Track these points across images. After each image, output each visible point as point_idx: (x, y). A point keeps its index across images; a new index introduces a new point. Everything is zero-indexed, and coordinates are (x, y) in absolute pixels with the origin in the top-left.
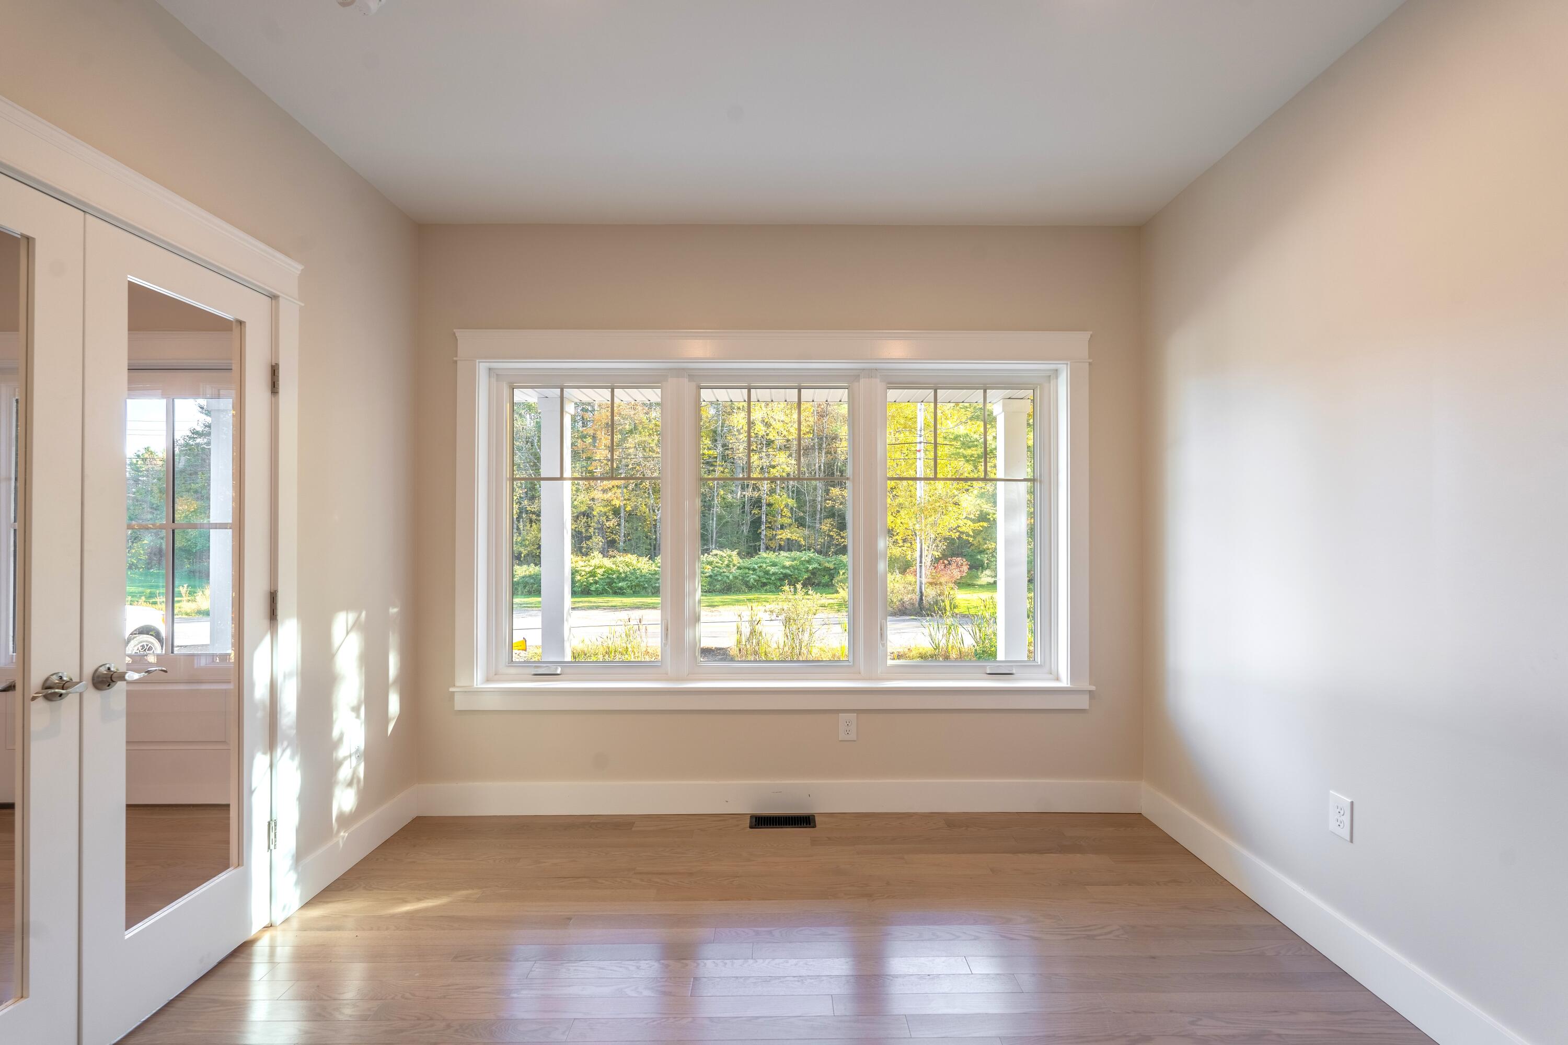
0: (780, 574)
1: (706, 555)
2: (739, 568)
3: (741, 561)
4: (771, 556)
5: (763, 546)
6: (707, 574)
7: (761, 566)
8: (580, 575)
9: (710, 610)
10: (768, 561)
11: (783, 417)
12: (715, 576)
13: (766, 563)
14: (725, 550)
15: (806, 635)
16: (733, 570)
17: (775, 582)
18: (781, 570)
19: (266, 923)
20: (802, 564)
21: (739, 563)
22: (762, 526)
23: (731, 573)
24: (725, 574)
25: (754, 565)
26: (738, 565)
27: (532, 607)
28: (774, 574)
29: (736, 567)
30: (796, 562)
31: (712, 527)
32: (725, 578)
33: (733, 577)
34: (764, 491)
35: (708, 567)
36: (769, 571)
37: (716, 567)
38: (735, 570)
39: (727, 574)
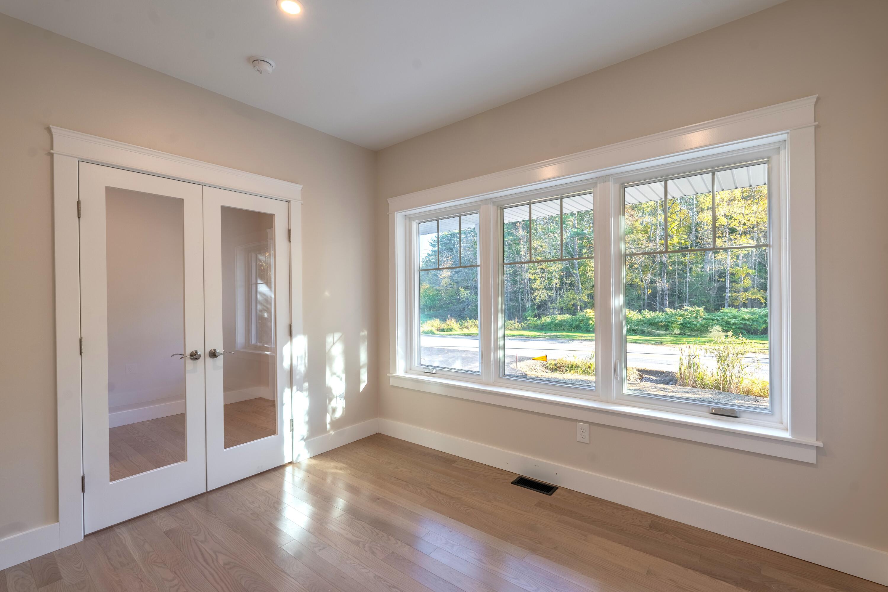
0: (740, 324)
1: (679, 310)
2: (705, 319)
3: (706, 314)
4: (734, 311)
5: (727, 304)
6: (679, 323)
7: (723, 318)
8: (592, 321)
9: (674, 346)
10: (730, 315)
11: (743, 211)
12: (685, 324)
13: (727, 316)
14: (693, 307)
15: (736, 370)
16: (700, 320)
17: (736, 330)
18: (741, 321)
19: (290, 461)
20: (761, 318)
21: (705, 315)
22: (726, 290)
23: (698, 322)
24: (694, 323)
25: (717, 317)
26: (704, 317)
27: (562, 338)
28: (734, 324)
29: (702, 318)
30: (755, 316)
31: (686, 291)
32: (693, 325)
33: (700, 325)
34: (728, 265)
35: (680, 318)
36: (730, 321)
37: (687, 318)
38: (701, 320)
39: (696, 323)
